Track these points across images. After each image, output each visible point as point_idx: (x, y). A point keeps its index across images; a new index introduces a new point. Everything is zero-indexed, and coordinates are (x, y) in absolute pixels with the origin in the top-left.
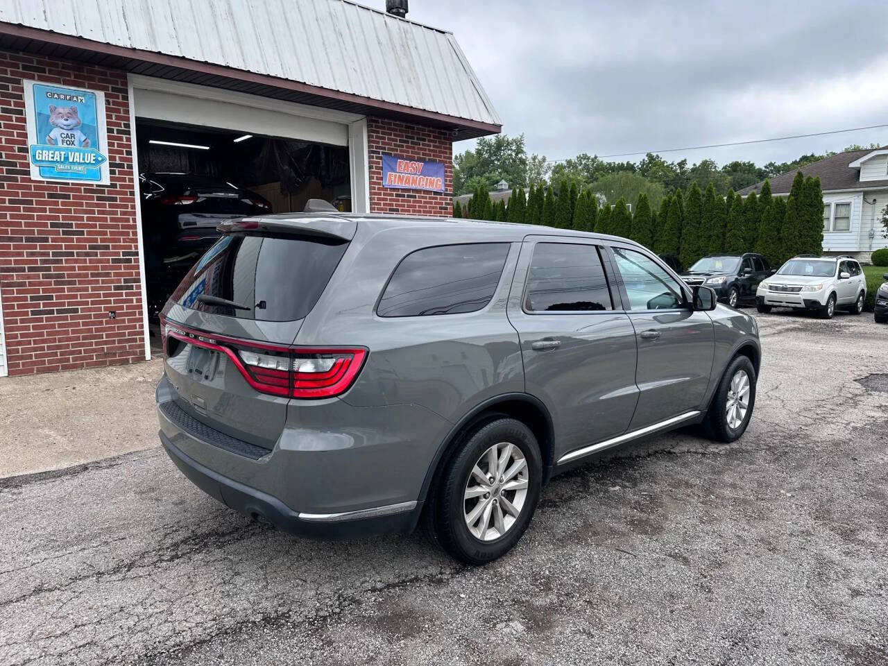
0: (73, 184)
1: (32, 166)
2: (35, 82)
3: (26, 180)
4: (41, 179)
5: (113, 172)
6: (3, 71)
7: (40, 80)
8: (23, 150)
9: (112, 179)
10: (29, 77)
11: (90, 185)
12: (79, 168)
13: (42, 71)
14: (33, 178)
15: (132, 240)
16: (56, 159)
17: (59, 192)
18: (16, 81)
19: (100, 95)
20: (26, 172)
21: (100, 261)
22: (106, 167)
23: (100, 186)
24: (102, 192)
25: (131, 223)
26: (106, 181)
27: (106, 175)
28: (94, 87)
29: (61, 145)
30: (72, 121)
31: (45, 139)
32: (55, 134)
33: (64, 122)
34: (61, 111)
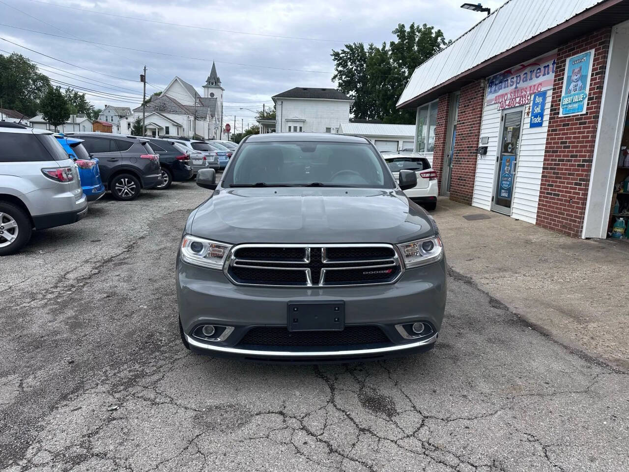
0: (572, 116)
1: (561, 108)
2: (571, 58)
3: (558, 118)
4: (562, 116)
5: (588, 105)
6: (562, 58)
7: (573, 55)
8: (560, 100)
9: (588, 109)
10: (569, 56)
11: (578, 115)
12: (576, 105)
13: (574, 49)
14: (560, 116)
15: (588, 151)
16: (569, 102)
17: (567, 122)
18: (565, 61)
19: (593, 51)
20: (558, 113)
21: (573, 165)
22: (586, 101)
23: (581, 115)
24: (581, 119)
25: (590, 139)
26: (584, 112)
27: (585, 106)
28: (591, 48)
29: (573, 93)
30: (579, 75)
31: (568, 91)
32: (571, 87)
33: (576, 77)
34: (576, 71)
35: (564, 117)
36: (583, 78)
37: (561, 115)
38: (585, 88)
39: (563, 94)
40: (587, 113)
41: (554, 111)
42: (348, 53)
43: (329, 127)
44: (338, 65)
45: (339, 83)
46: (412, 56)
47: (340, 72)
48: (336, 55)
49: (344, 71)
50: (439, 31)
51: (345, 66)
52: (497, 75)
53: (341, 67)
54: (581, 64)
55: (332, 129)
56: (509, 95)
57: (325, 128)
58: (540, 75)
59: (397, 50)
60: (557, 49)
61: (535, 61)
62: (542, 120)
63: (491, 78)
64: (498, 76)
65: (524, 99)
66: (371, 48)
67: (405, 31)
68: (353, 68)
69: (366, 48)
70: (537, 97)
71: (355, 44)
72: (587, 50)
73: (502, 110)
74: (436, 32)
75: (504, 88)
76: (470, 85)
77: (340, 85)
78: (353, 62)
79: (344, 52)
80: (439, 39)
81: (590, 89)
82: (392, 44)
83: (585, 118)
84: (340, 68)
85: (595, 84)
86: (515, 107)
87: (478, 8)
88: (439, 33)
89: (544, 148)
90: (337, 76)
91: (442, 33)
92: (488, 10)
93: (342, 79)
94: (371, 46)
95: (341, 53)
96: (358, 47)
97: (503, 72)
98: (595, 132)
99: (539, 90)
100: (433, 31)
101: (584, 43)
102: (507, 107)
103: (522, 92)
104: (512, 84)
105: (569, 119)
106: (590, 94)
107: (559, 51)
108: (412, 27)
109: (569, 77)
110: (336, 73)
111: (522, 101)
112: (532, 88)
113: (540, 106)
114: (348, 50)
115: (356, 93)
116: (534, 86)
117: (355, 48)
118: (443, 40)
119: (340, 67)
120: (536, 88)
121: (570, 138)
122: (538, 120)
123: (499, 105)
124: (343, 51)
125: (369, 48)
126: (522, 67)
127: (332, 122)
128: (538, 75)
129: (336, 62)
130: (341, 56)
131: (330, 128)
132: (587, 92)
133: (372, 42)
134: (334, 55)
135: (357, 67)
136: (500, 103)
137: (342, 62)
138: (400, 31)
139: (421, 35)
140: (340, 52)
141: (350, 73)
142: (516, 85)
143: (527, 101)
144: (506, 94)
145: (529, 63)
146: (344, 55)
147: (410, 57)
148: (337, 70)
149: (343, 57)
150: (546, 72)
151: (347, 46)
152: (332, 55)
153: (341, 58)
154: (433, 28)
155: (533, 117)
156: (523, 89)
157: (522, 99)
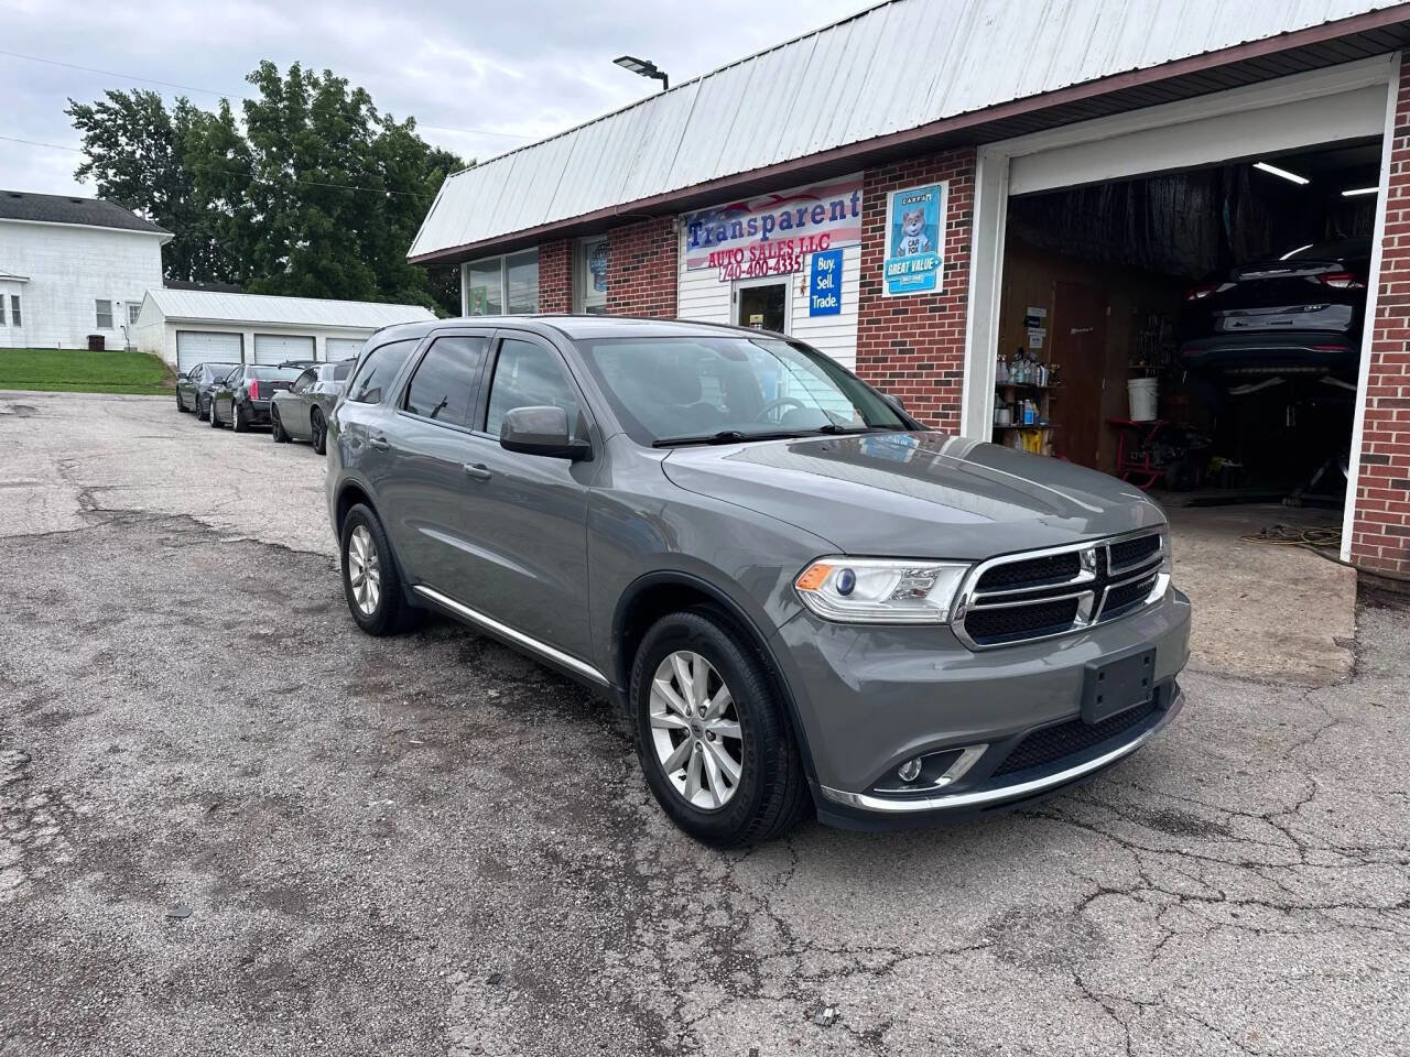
0: (913, 297)
1: (885, 282)
2: (896, 192)
3: (880, 298)
4: (890, 295)
5: (946, 276)
6: (876, 190)
7: (900, 188)
8: (881, 267)
9: (945, 284)
10: (893, 188)
11: (926, 295)
12: (919, 278)
13: (902, 177)
14: (884, 296)
15: (956, 358)
16: (903, 271)
17: (901, 307)
18: (884, 197)
19: (945, 185)
20: (880, 291)
21: (924, 383)
22: (940, 271)
23: (933, 295)
24: (934, 301)
25: (956, 336)
26: (939, 289)
27: (940, 280)
28: (940, 179)
29: (908, 255)
30: (919, 225)
31: (897, 252)
32: (905, 244)
33: (913, 228)
34: (912, 216)
35: (894, 298)
36: (930, 231)
37: (886, 293)
38: (935, 247)
39: (887, 256)
40: (945, 292)
41: (870, 285)
42: (117, 113)
43: (108, 299)
44: (92, 141)
45: (101, 186)
46: (306, 142)
47: (99, 158)
48: (83, 115)
49: (111, 158)
50: (361, 91)
51: (111, 144)
52: (710, 211)
53: (99, 146)
54: (921, 206)
55: (114, 303)
56: (747, 254)
57: (94, 302)
58: (822, 219)
59: (264, 121)
60: (862, 173)
61: (806, 191)
62: (838, 301)
63: (692, 215)
64: (713, 213)
65: (788, 261)
66: (182, 108)
67: (280, 79)
68: (134, 152)
69: (169, 107)
70: (821, 259)
71: (135, 92)
72: (932, 181)
73: (732, 280)
74: (353, 92)
75: (732, 238)
76: (635, 225)
77: (103, 191)
78: (134, 137)
79: (104, 109)
80: (364, 109)
81: (947, 251)
82: (249, 105)
83: (941, 301)
84: (96, 150)
85: (957, 241)
86: (765, 276)
87: (649, 70)
88: (362, 97)
89: (855, 354)
90: (89, 167)
91: (368, 96)
92: (664, 77)
93: (106, 177)
94: (182, 102)
95: (98, 112)
96: (146, 101)
97: (725, 205)
98: (964, 324)
99: (824, 246)
100: (346, 88)
101: (924, 169)
102: (743, 276)
103: (780, 249)
104: (753, 231)
105: (907, 301)
106: (947, 259)
107: (866, 176)
108: (295, 72)
109: (897, 227)
110: (88, 160)
111: (784, 265)
112: (807, 243)
113: (830, 277)
114: (117, 107)
115: (151, 215)
116: (812, 238)
117: (138, 104)
118: (372, 111)
119: (96, 146)
120: (816, 241)
121: (913, 335)
122: (830, 302)
123: (723, 271)
124: (101, 105)
125: (178, 108)
126: (775, 200)
127: (113, 285)
128: (818, 218)
129: (83, 133)
130: (98, 117)
131: (109, 302)
132: (941, 254)
133: (184, 94)
134: (75, 113)
135: (148, 149)
136: (726, 267)
137: (102, 133)
138: (267, 77)
139: (321, 94)
140: (94, 108)
141: (126, 164)
142: (764, 234)
143: (796, 267)
144: (741, 250)
145: (794, 194)
146: (105, 116)
147: (300, 143)
148: (90, 154)
149: (104, 121)
150: (838, 214)
151: (111, 95)
152: (69, 113)
153: (97, 124)
154: (346, 82)
155: (815, 297)
156: (784, 242)
157: (782, 262)
